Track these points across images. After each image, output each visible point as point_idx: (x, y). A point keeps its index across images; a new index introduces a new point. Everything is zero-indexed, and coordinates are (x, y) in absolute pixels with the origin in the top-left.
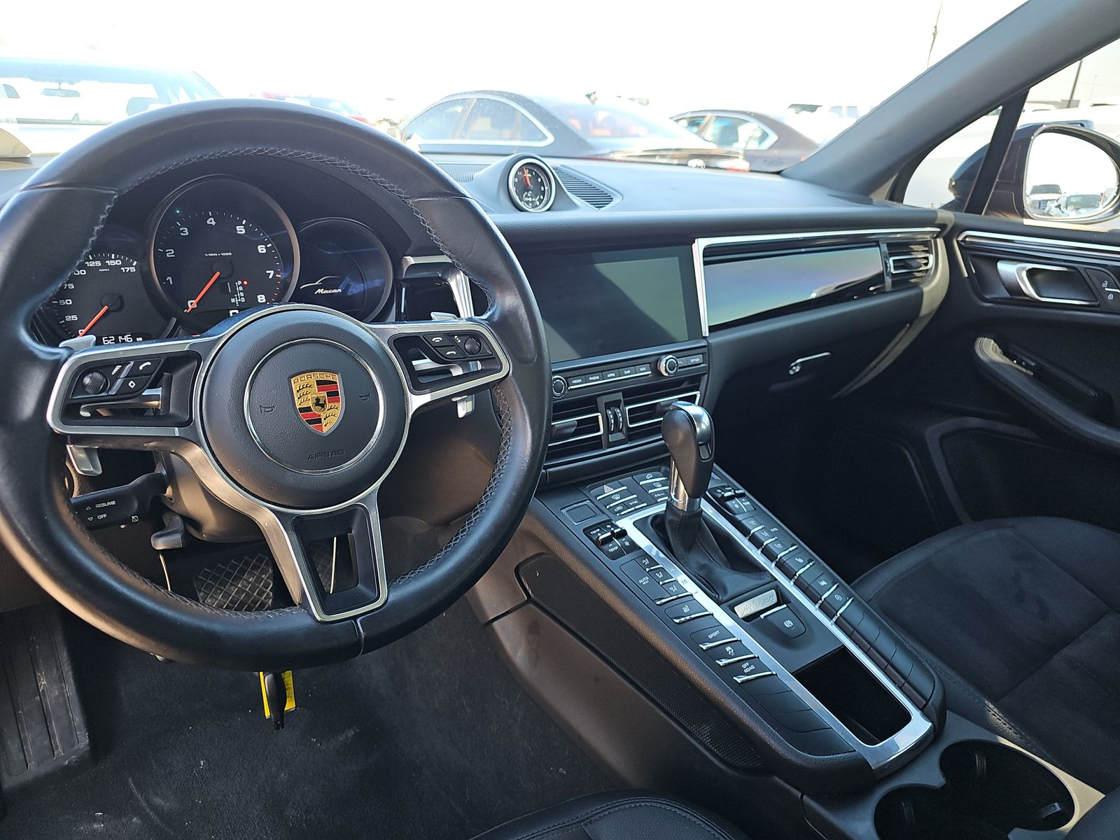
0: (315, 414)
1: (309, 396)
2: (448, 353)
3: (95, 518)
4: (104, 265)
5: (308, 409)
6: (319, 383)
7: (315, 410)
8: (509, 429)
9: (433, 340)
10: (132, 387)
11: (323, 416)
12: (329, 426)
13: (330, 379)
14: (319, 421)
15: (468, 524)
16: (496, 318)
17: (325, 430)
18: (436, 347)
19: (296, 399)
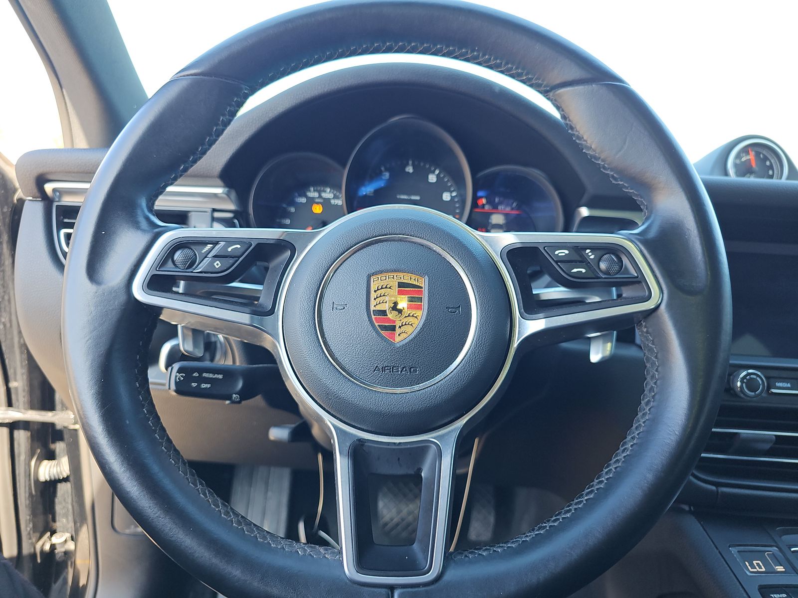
0: (389, 320)
1: (387, 299)
2: (575, 270)
3: (199, 385)
4: (320, 197)
5: (384, 313)
6: (401, 285)
7: (391, 315)
8: (655, 383)
9: (557, 252)
10: (217, 267)
11: (398, 324)
12: (404, 336)
13: (416, 283)
14: (393, 328)
15: (576, 504)
16: (652, 234)
17: (398, 339)
18: (560, 261)
19: (372, 299)
